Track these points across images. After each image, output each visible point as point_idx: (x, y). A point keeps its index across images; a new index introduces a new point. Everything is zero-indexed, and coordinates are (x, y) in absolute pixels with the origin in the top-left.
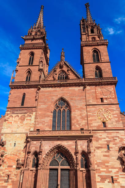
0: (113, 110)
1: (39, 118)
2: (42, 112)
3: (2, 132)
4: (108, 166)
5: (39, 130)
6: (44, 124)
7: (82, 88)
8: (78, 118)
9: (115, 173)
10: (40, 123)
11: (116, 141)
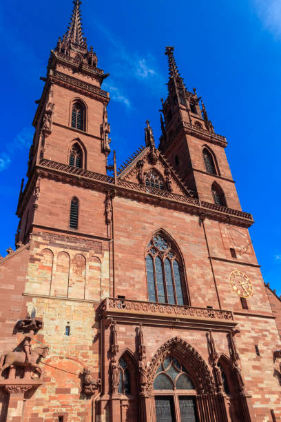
0: (252, 278)
1: (119, 268)
2: (125, 255)
3: (27, 291)
4: (261, 389)
5: (123, 297)
6: (134, 286)
7: (196, 219)
8: (200, 282)
9: (275, 403)
10: (125, 281)
11: (266, 338)
